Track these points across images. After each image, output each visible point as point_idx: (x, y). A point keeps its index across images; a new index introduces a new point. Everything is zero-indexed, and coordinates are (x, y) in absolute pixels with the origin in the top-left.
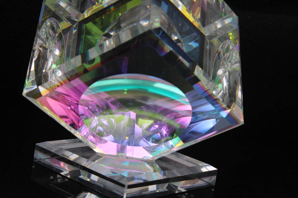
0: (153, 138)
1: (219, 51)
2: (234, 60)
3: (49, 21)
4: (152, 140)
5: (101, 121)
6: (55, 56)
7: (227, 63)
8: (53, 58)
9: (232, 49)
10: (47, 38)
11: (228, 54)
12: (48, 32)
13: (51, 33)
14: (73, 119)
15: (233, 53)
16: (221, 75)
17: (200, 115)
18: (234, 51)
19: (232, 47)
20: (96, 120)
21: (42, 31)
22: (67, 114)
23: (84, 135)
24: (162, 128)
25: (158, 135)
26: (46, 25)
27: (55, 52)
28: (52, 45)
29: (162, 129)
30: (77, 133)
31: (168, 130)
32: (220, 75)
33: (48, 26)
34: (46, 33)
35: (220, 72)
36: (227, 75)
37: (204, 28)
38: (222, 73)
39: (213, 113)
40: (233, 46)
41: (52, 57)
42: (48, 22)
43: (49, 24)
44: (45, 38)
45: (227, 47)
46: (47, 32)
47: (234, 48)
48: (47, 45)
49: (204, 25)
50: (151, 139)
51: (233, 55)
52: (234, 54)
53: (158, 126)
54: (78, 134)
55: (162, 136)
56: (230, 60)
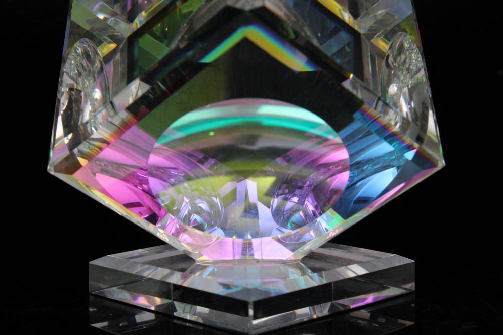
0: (292, 222)
1: (387, 55)
2: (415, 66)
3: (80, 47)
4: (291, 225)
5: (196, 205)
6: (94, 102)
7: (402, 73)
8: (91, 105)
9: (410, 47)
10: (80, 74)
11: (403, 57)
12: (81, 63)
13: (85, 65)
14: (150, 206)
15: (411, 53)
16: (396, 94)
17: (367, 166)
18: (412, 50)
19: (408, 44)
20: (187, 203)
21: (71, 64)
22: (140, 198)
23: (171, 233)
24: (305, 201)
25: (300, 215)
26: (76, 52)
27: (93, 94)
28: (87, 83)
29: (306, 203)
30: (160, 232)
31: (316, 203)
32: (394, 95)
33: (80, 54)
34: (77, 66)
35: (393, 89)
36: (405, 92)
37: (356, 20)
38: (397, 90)
39: (391, 158)
40: (410, 43)
41: (89, 103)
42: (78, 48)
43: (80, 50)
44: (76, 74)
45: (399, 44)
46: (79, 64)
47: (412, 46)
48: (81, 84)
49: (355, 14)
50: (289, 226)
51: (411, 57)
52: (413, 55)
53: (298, 199)
54: (163, 234)
55: (306, 215)
56: (408, 66)
